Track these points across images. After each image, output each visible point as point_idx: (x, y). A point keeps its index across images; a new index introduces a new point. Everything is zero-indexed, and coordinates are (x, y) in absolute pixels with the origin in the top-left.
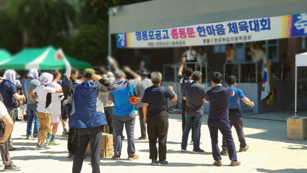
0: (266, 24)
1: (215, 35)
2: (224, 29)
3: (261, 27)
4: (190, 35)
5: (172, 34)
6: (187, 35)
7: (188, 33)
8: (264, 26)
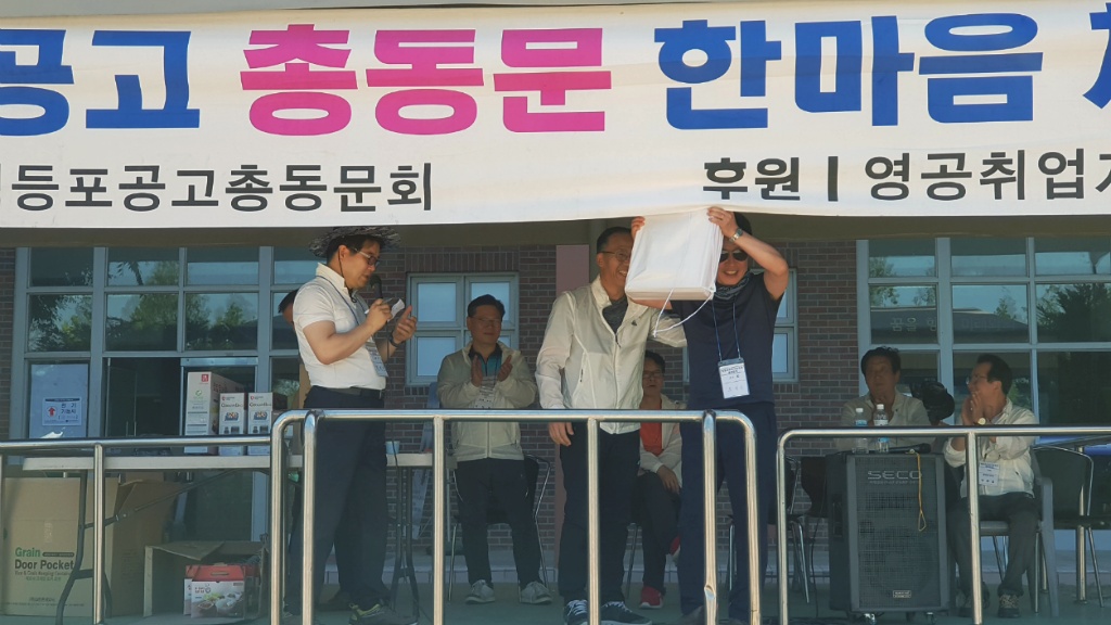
1: (886, 113)
2: (1035, 61)
4: (534, 102)
5: (249, 82)
6: (489, 100)
7: (502, 82)
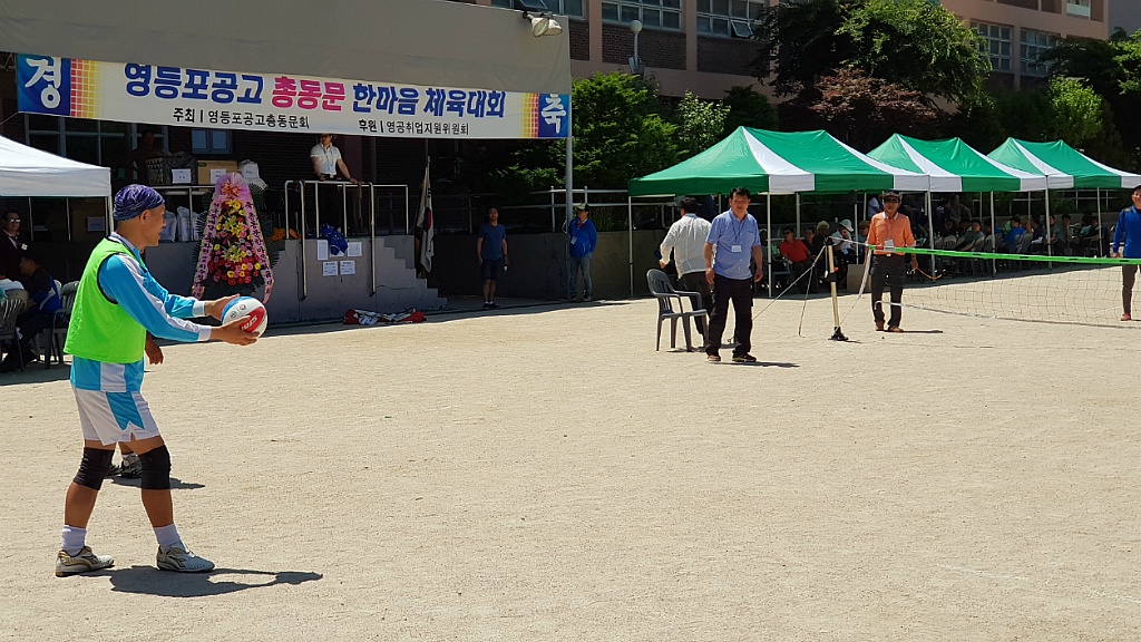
0: (496, 105)
3: (487, 108)
4: (329, 103)
5: (274, 92)
6: (320, 101)
7: (324, 97)
8: (493, 107)
